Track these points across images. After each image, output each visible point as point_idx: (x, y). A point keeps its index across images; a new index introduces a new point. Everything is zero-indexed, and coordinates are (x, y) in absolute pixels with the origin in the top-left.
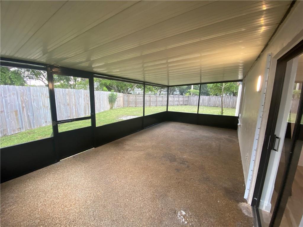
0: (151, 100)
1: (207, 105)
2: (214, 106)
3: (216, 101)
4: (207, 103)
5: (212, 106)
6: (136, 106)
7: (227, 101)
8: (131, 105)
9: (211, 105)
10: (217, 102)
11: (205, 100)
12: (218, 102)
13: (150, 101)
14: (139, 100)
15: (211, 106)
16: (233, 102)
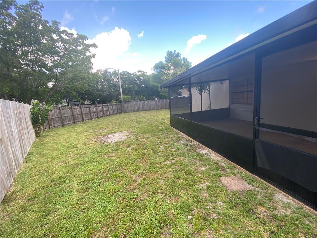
0: (83, 113)
3: (150, 105)
4: (142, 108)
5: (147, 110)
6: (63, 126)
8: (54, 124)
11: (139, 106)
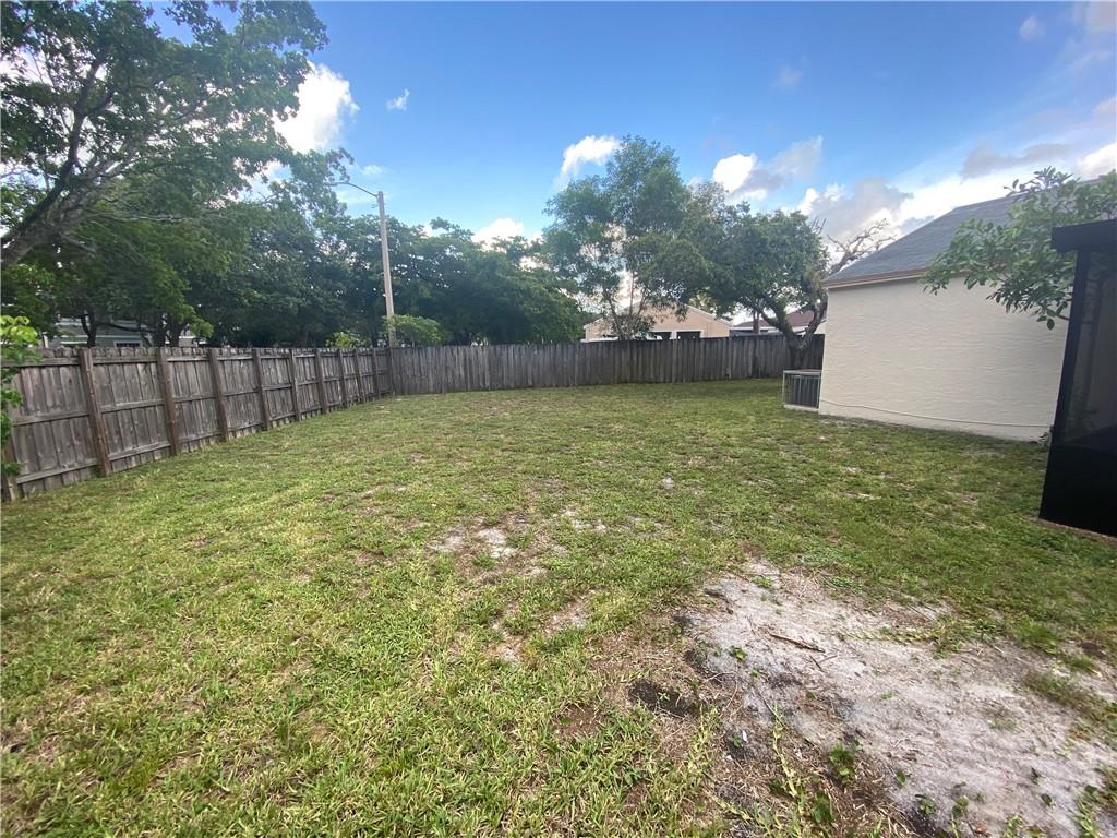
1: (488, 384)
2: (518, 384)
3: (523, 364)
4: (487, 376)
5: (512, 385)
6: (97, 471)
7: (565, 360)
9: (505, 381)
10: (530, 368)
11: (477, 364)
12: (534, 366)
13: (216, 397)
14: (120, 405)
15: (509, 388)
16: (585, 364)
